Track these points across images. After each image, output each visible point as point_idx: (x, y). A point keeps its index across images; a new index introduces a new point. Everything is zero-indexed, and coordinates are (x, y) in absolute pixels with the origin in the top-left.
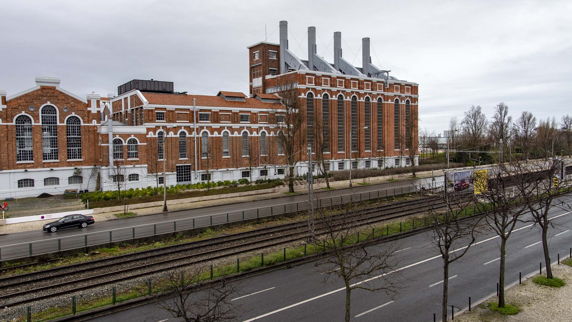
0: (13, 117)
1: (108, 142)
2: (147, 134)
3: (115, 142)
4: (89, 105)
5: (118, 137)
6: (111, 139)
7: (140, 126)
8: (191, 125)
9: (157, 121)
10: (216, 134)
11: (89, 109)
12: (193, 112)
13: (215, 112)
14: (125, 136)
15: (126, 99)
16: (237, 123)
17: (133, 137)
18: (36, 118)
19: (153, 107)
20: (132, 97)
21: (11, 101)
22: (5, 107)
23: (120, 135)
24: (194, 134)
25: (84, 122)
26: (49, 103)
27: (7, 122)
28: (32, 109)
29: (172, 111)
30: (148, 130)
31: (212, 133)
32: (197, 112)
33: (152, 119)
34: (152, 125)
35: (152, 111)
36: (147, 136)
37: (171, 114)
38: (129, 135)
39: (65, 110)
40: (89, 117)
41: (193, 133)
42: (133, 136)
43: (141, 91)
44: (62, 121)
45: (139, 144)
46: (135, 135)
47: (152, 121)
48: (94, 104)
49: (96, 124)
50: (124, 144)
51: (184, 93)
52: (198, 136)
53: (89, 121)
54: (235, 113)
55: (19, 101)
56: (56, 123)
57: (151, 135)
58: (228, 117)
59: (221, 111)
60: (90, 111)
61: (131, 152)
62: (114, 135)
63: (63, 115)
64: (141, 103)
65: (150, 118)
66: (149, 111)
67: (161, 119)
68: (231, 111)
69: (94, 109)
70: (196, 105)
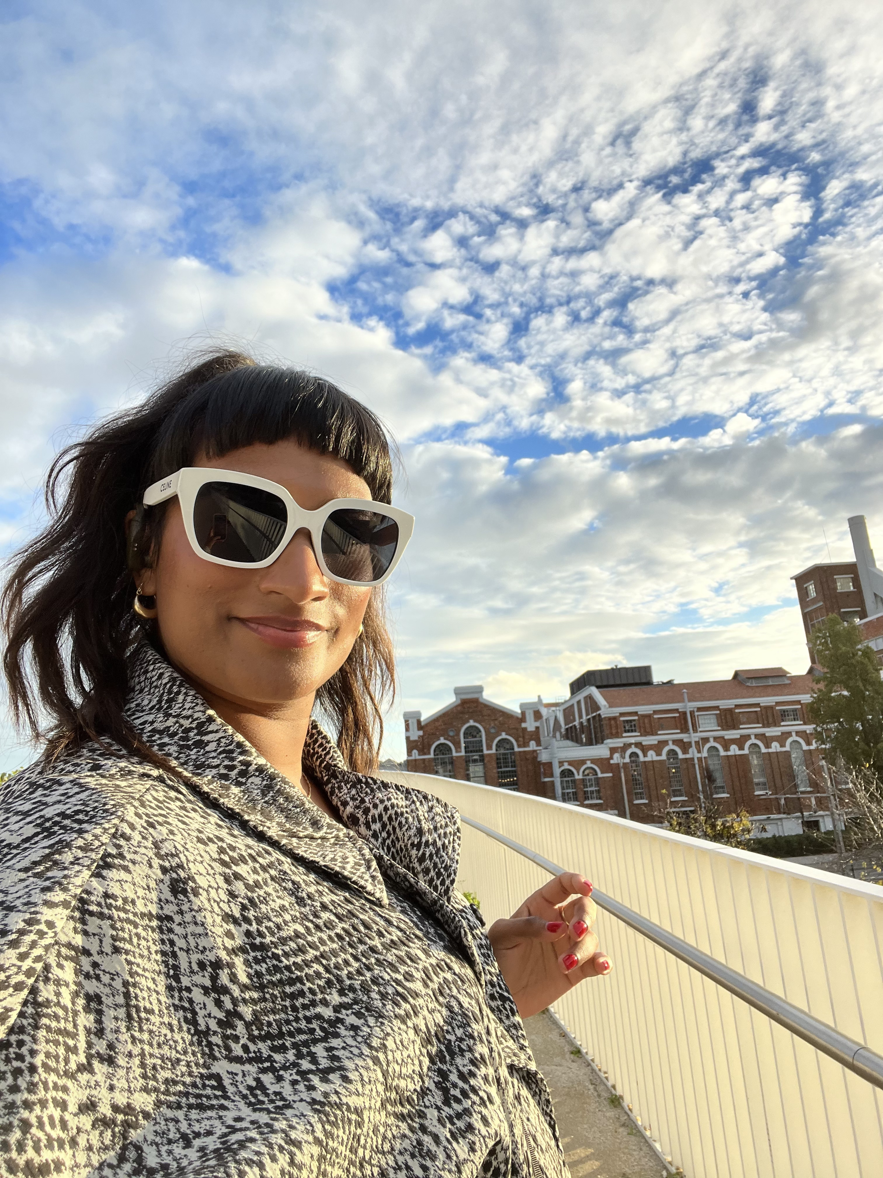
0: (430, 746)
1: (552, 775)
2: (611, 758)
3: (564, 774)
4: (523, 718)
5: (566, 766)
6: (557, 771)
7: (599, 746)
8: (684, 737)
9: (625, 735)
10: (734, 750)
11: (524, 725)
12: (685, 713)
13: (726, 710)
14: (578, 763)
15: (579, 702)
16: (775, 726)
17: (589, 764)
18: (457, 745)
19: (615, 711)
20: (585, 698)
21: (427, 725)
22: (421, 733)
23: (570, 763)
24: (693, 753)
25: (519, 746)
26: (471, 723)
27: (425, 754)
28: (451, 734)
29: (649, 716)
30: (613, 750)
31: (727, 749)
32: (692, 713)
33: (617, 733)
34: (618, 742)
35: (615, 718)
36: (612, 762)
37: (646, 721)
38: (583, 762)
39: (493, 731)
40: (524, 737)
41: (690, 750)
42: (588, 762)
43: (598, 687)
44: (489, 747)
45: (600, 775)
46: (593, 761)
47: (617, 735)
48: (530, 716)
49: (536, 748)
50: (577, 777)
51: (670, 682)
52: (699, 755)
53: (526, 744)
54: (766, 708)
55: (437, 724)
56: (482, 751)
57: (616, 759)
58: (753, 716)
59: (737, 706)
60: (525, 729)
61: (589, 789)
62: (561, 763)
63: (490, 739)
64: (598, 708)
65: (614, 731)
66: (610, 719)
67: (632, 731)
68: (757, 705)
69: (530, 725)
70: (689, 701)
